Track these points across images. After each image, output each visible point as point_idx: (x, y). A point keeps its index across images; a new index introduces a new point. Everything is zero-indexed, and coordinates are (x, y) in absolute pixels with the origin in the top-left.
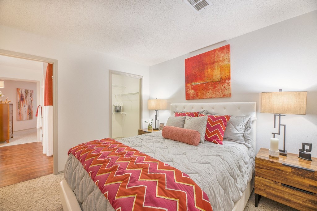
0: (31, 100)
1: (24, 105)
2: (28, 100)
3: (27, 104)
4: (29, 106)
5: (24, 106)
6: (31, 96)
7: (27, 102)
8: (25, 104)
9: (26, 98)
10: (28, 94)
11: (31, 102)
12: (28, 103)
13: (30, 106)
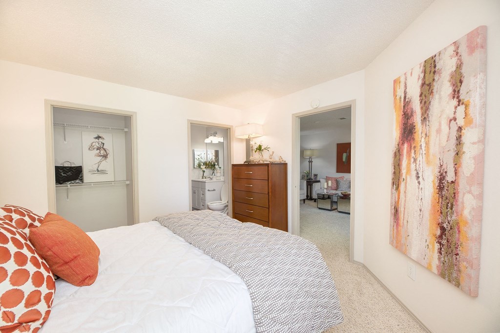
0: (461, 122)
1: (413, 166)
2: (439, 131)
3: (428, 162)
4: (442, 178)
5: (414, 173)
6: (456, 94)
7: (427, 144)
8: (420, 158)
9: (424, 119)
10: (436, 86)
11: (459, 138)
12: (434, 149)
13: (450, 177)
